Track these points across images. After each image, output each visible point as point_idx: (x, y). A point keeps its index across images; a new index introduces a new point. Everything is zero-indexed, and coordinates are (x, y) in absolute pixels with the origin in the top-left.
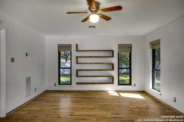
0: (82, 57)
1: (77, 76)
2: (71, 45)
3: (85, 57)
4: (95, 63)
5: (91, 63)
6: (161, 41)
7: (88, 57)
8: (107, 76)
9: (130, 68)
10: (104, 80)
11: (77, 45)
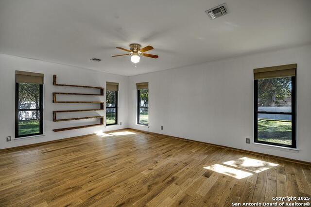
0: (64, 94)
1: (55, 120)
2: (43, 74)
3: (69, 94)
4: (83, 102)
5: (78, 102)
6: (149, 84)
7: (73, 94)
8: (94, 117)
9: (116, 107)
10: (91, 122)
11: (55, 77)
